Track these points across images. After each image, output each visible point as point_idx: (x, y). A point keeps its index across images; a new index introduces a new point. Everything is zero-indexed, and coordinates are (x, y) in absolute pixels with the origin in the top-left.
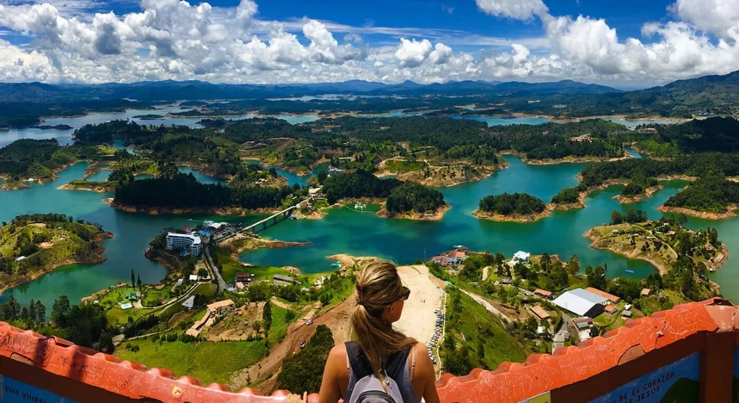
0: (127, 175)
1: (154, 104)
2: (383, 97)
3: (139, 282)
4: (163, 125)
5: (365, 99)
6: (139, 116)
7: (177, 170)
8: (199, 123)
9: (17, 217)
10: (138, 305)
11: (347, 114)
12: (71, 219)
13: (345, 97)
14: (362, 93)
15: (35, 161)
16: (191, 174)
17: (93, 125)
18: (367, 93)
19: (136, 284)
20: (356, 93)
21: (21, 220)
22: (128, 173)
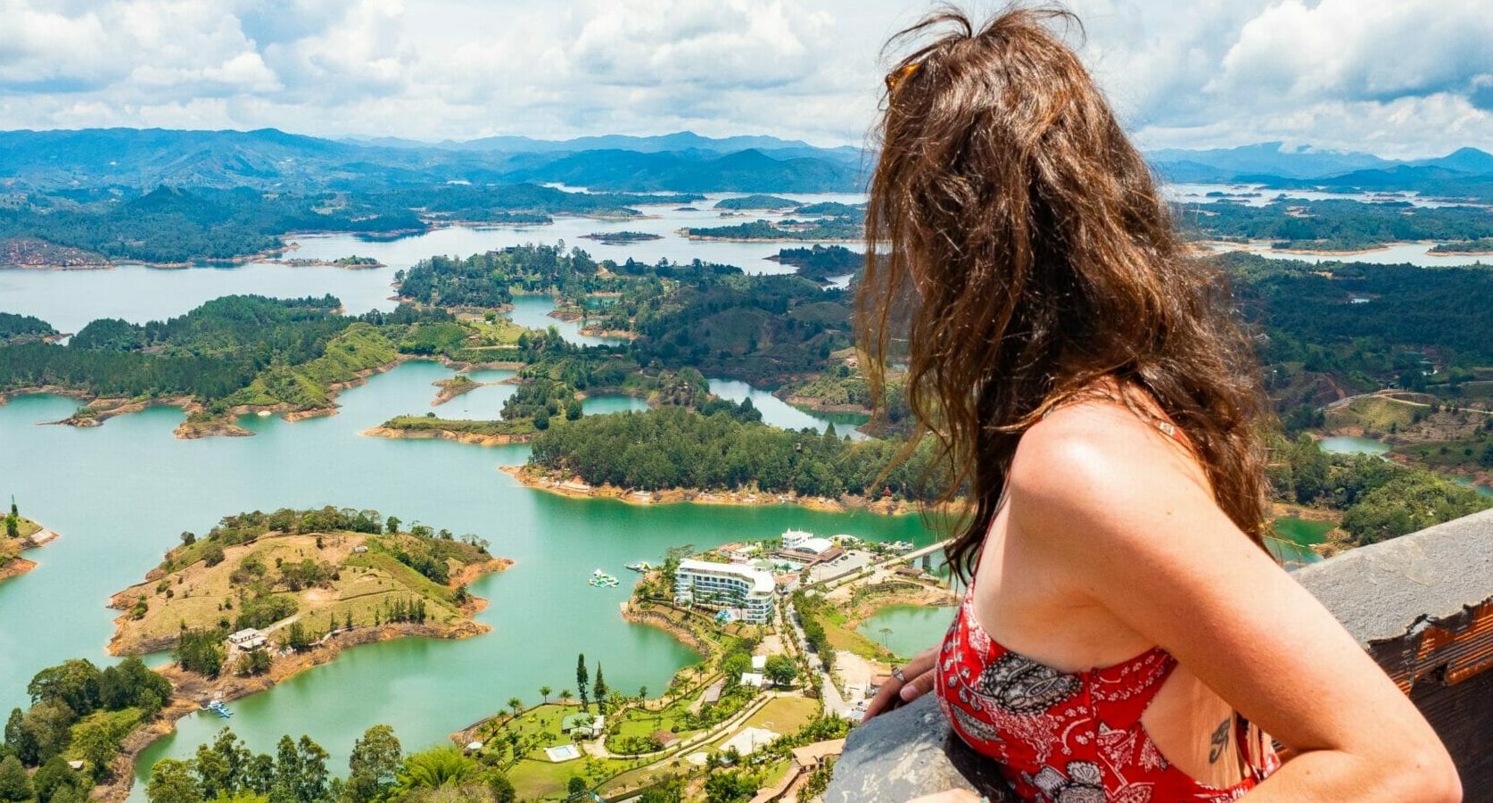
0: (560, 402)
1: (638, 201)
2: (1367, 198)
3: (600, 690)
4: (665, 262)
5: (1304, 202)
6: (595, 237)
7: (707, 391)
8: (773, 258)
9: (229, 519)
10: (598, 750)
11: (1239, 247)
12: (393, 526)
13: (1234, 193)
14: (1298, 184)
15: (274, 361)
16: (748, 402)
17: (451, 258)
18: (1310, 184)
19: (591, 697)
20: (1274, 182)
21: (242, 529)
22: (562, 396)
